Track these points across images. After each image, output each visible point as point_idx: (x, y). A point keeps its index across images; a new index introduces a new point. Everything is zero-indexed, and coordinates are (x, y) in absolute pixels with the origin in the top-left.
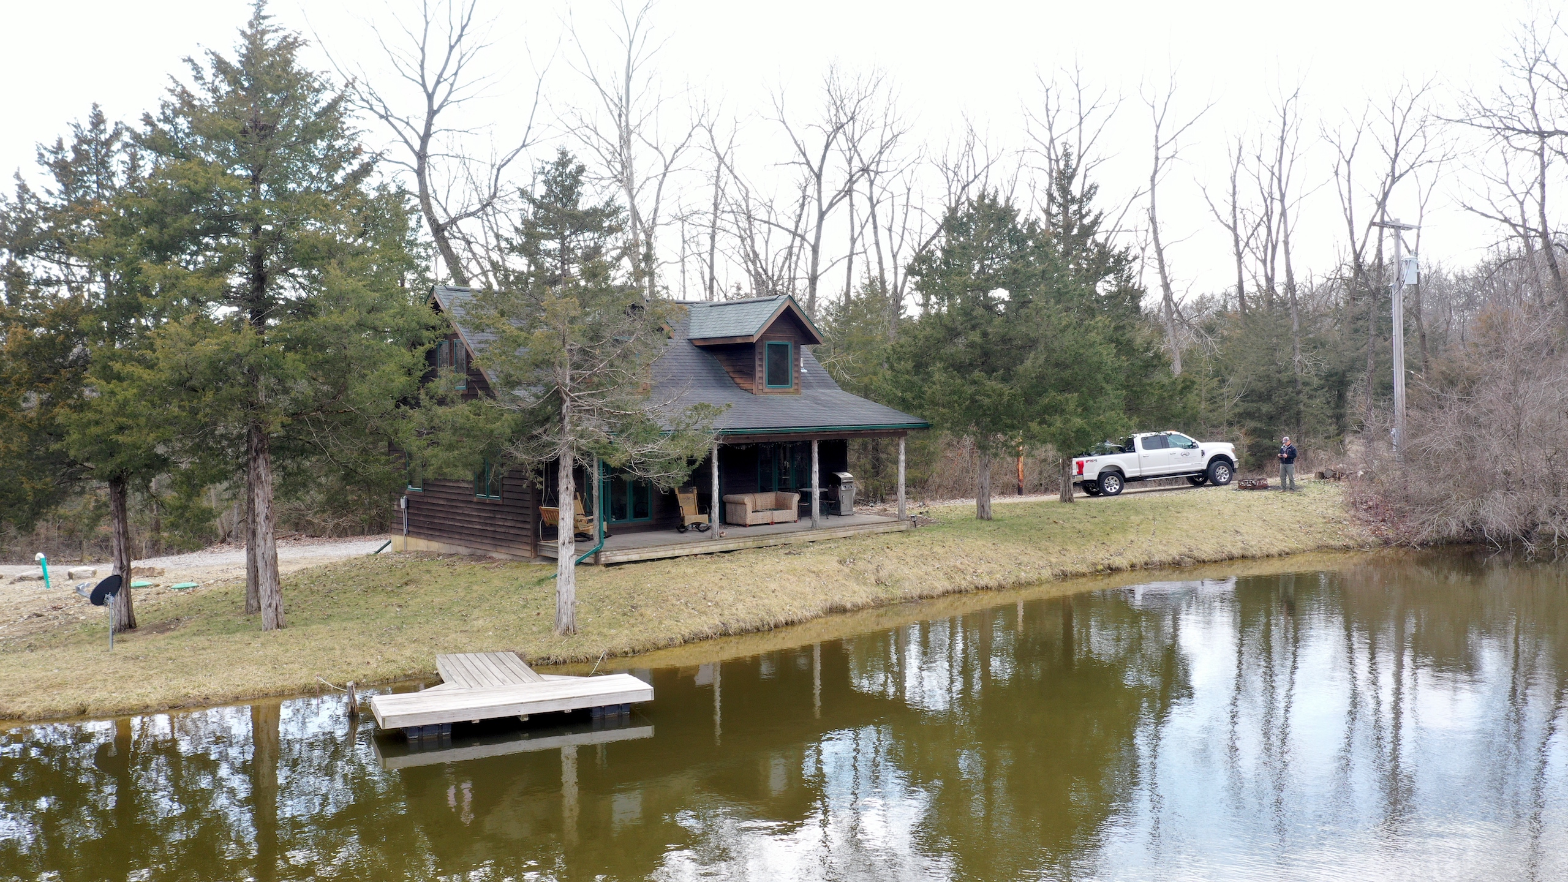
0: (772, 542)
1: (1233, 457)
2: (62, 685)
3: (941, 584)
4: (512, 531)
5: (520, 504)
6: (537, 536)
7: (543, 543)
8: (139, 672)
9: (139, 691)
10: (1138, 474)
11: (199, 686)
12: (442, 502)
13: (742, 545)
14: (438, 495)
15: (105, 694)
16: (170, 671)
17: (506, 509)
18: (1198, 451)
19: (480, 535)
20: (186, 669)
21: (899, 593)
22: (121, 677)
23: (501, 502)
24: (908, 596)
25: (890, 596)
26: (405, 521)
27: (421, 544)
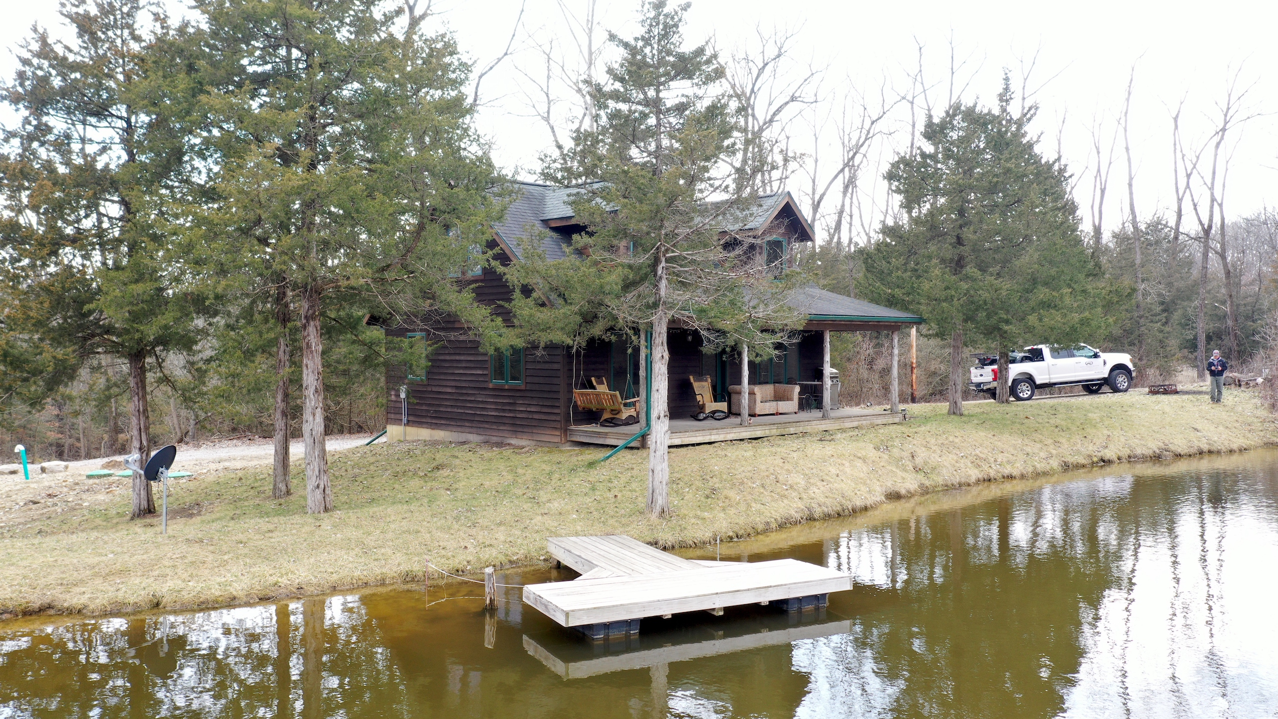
0: (792, 430)
1: (1130, 366)
2: (124, 572)
3: (974, 474)
4: (536, 416)
5: (547, 388)
6: (568, 421)
7: (573, 427)
8: (211, 557)
9: (218, 579)
10: (1047, 381)
11: (287, 574)
12: (449, 390)
13: (767, 433)
14: (444, 383)
15: (179, 584)
16: (245, 556)
17: (529, 394)
18: (1099, 361)
19: (497, 422)
20: (263, 554)
21: (940, 480)
22: (192, 563)
23: (523, 387)
24: (949, 483)
25: (933, 483)
26: (404, 411)
27: (424, 433)
